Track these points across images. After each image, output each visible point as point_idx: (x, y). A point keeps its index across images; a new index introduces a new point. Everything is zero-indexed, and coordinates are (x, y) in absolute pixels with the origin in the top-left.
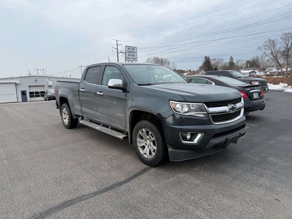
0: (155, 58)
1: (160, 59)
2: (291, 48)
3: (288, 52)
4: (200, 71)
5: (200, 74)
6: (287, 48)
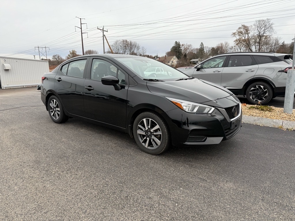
0: (124, 41)
1: (129, 42)
2: (263, 36)
3: (260, 40)
4: (172, 57)
5: (172, 60)
6: (259, 35)
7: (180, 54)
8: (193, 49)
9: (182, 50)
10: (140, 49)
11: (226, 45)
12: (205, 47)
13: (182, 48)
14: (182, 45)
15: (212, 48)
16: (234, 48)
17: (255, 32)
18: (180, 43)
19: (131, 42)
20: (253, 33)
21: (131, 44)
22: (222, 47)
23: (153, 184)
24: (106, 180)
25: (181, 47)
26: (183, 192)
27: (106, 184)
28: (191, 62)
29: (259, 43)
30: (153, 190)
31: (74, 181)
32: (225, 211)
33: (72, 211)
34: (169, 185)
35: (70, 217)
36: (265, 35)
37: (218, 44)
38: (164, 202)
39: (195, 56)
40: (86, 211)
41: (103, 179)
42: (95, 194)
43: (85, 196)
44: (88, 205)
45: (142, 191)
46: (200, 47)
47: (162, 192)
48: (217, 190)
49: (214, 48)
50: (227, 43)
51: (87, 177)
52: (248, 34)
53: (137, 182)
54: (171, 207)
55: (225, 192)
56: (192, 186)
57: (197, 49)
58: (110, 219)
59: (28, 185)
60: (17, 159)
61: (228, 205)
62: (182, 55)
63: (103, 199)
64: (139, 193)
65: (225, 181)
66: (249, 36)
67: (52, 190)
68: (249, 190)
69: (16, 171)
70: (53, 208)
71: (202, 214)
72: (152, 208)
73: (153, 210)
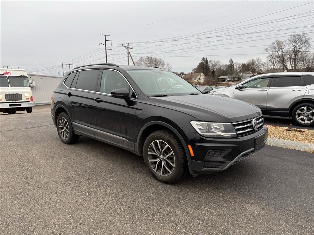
1: (154, 59)
2: (299, 51)
3: (295, 56)
4: (199, 73)
5: (199, 77)
6: (295, 51)
7: (207, 71)
8: (222, 66)
9: (209, 66)
10: (165, 66)
11: (257, 61)
12: (235, 63)
13: (210, 65)
14: (210, 61)
15: (243, 64)
16: (266, 64)
17: (290, 47)
18: (207, 60)
19: (156, 59)
20: (288, 48)
21: (156, 61)
22: (253, 64)
23: (178, 203)
24: (134, 197)
25: (208, 63)
26: (208, 212)
27: (134, 201)
28: (219, 79)
29: (295, 59)
30: (179, 208)
31: (103, 197)
32: (248, 231)
33: (104, 223)
34: (195, 205)
35: (102, 229)
36: (301, 50)
37: (248, 60)
38: (189, 220)
39: (224, 73)
40: (116, 225)
41: (131, 196)
42: (124, 210)
43: (115, 212)
44: (118, 220)
45: (168, 209)
46: (230, 63)
47: (187, 210)
48: (242, 211)
49: (244, 64)
50: (259, 59)
51: (116, 194)
52: (282, 49)
53: (163, 201)
54: (196, 225)
55: (249, 213)
56: (217, 207)
57: (226, 65)
58: (139, 232)
59: (62, 199)
60: (49, 175)
61: (251, 225)
62: (210, 71)
63: (132, 215)
64: (165, 211)
65: (250, 203)
66: (284, 51)
67: (84, 205)
68: (273, 212)
69: (50, 186)
70: (86, 220)
71: (225, 232)
72: (178, 225)
73: (179, 226)
